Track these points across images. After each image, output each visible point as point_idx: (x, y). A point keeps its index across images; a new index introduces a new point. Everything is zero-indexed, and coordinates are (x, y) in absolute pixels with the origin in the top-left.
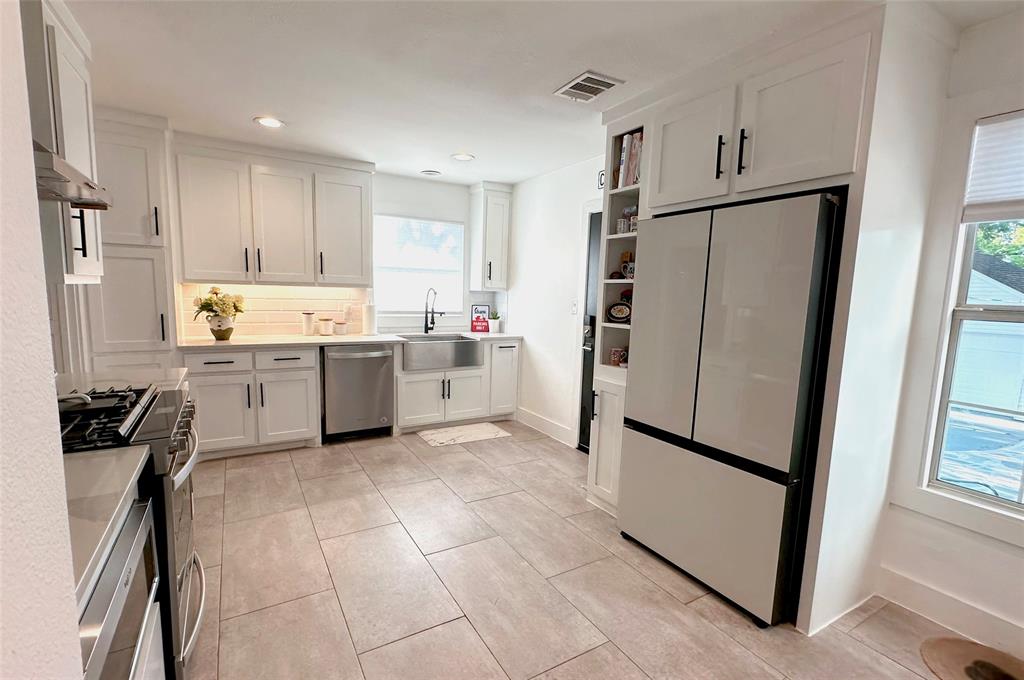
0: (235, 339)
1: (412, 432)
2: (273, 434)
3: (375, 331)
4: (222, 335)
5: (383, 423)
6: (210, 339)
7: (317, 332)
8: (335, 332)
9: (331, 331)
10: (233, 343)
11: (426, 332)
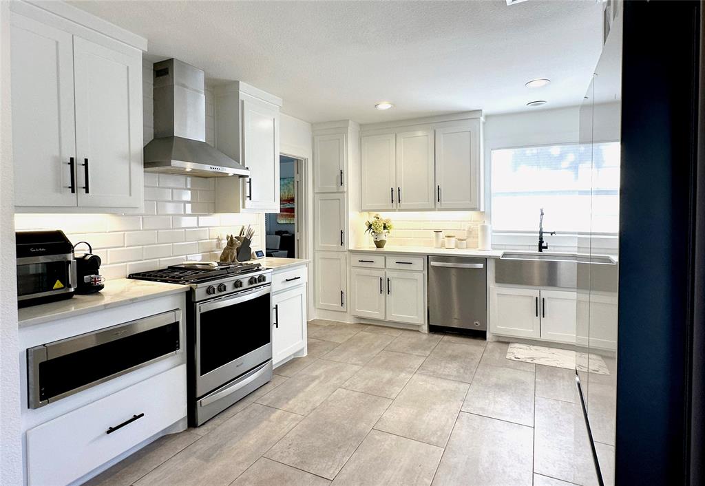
0: (386, 248)
1: (505, 341)
2: (395, 316)
3: (489, 247)
4: (379, 244)
5: (477, 326)
6: (373, 247)
7: (443, 246)
8: (457, 246)
9: (453, 246)
10: (386, 250)
11: (540, 250)
